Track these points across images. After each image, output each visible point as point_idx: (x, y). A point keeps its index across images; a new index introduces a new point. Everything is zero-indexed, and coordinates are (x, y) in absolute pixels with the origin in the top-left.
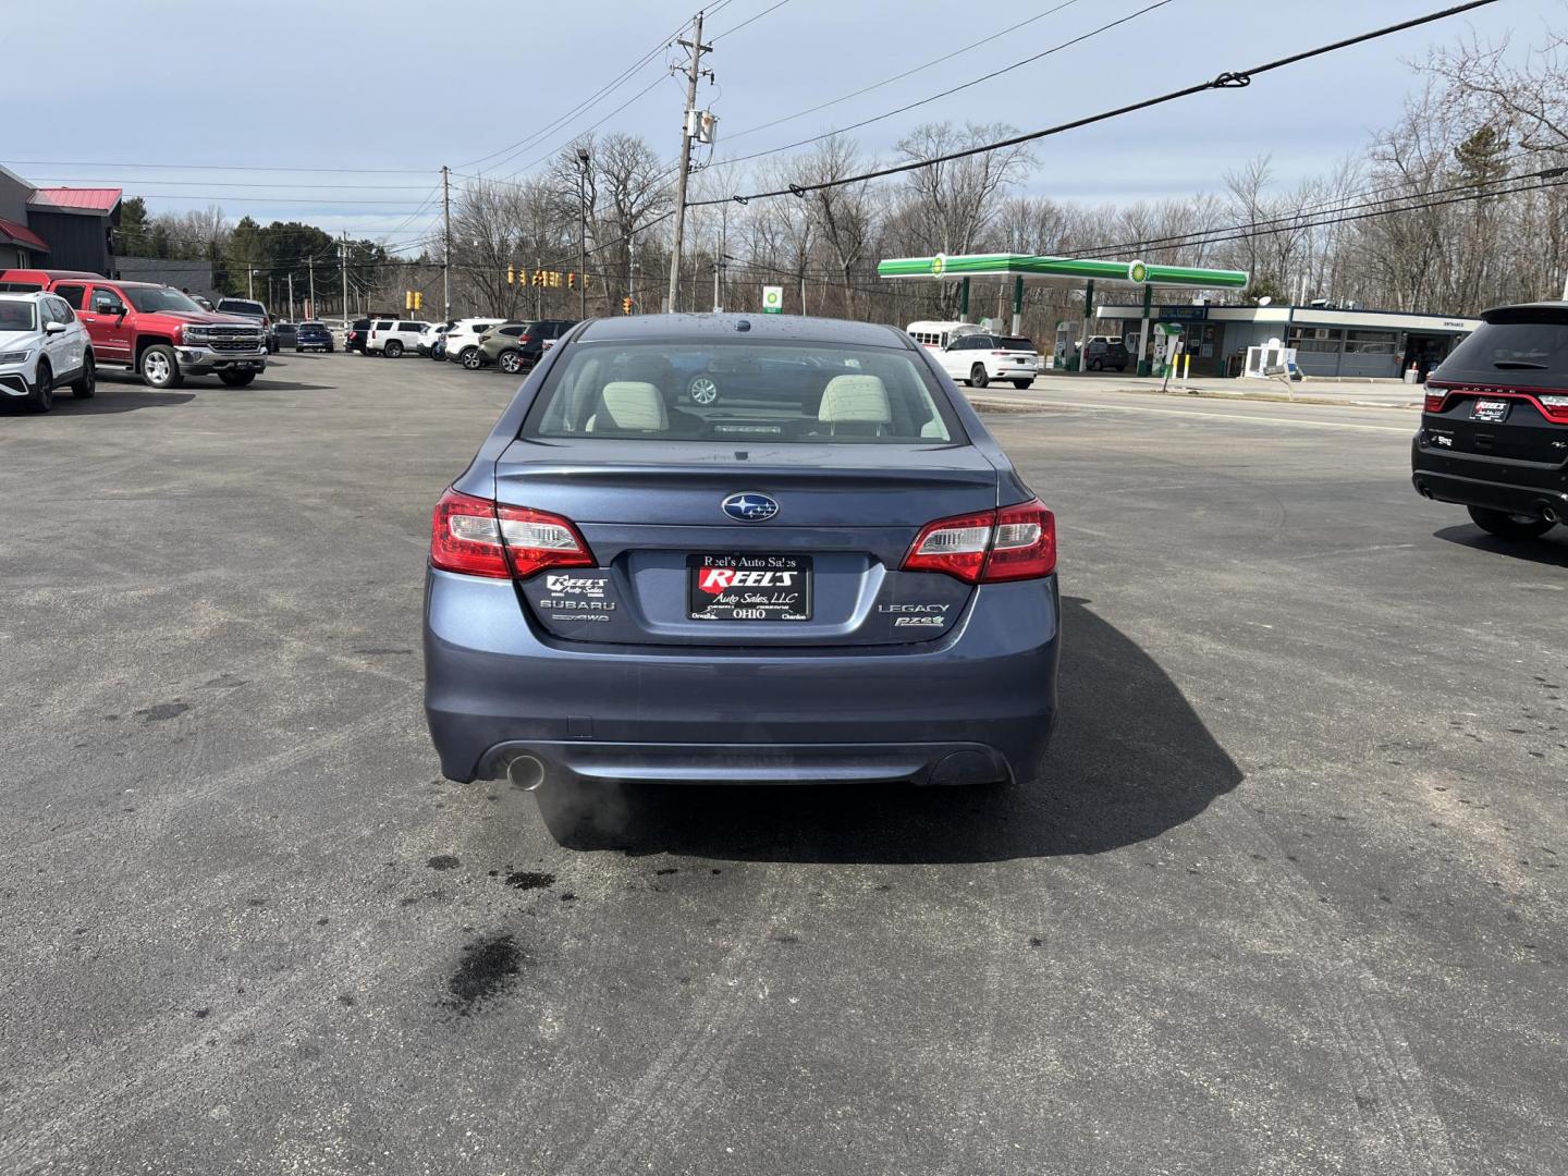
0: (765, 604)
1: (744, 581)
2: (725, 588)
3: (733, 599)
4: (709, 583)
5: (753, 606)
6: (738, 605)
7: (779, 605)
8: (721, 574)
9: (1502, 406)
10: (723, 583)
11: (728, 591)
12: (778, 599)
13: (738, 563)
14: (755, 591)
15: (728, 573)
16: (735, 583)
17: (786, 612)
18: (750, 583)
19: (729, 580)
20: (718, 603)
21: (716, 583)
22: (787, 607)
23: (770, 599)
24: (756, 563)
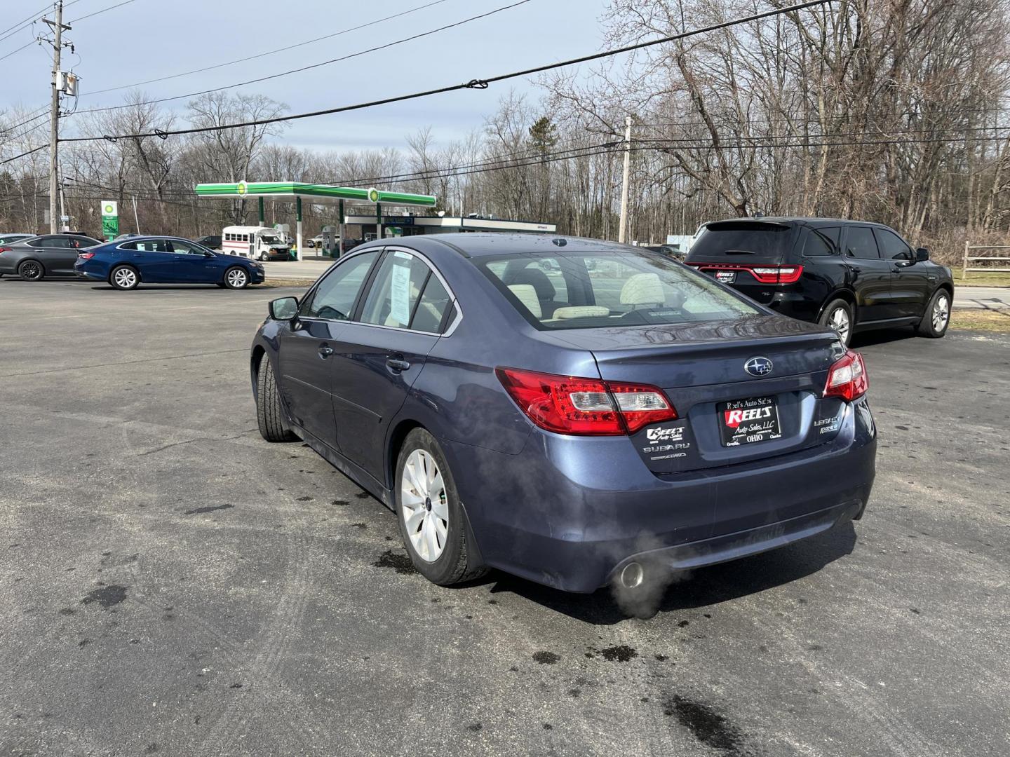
0: (760, 431)
1: (747, 417)
2: (740, 423)
3: (745, 430)
4: (731, 421)
5: (754, 433)
6: (749, 433)
7: (767, 429)
8: (736, 414)
9: (732, 274)
10: (738, 420)
11: (742, 425)
12: (766, 426)
13: (744, 405)
14: (755, 422)
15: (739, 412)
16: (744, 419)
17: (771, 434)
18: (751, 418)
19: (740, 417)
20: (738, 434)
21: (734, 420)
22: (770, 431)
23: (762, 427)
24: (753, 403)
